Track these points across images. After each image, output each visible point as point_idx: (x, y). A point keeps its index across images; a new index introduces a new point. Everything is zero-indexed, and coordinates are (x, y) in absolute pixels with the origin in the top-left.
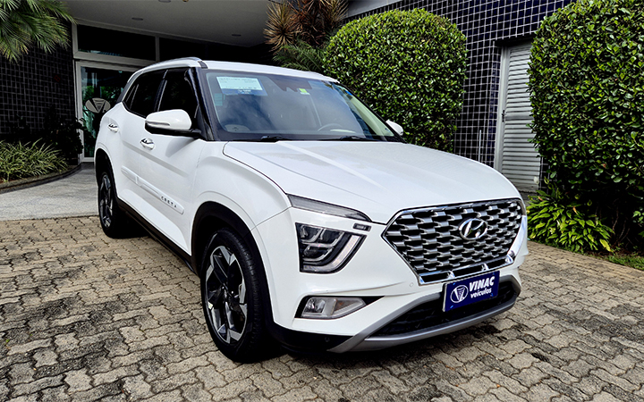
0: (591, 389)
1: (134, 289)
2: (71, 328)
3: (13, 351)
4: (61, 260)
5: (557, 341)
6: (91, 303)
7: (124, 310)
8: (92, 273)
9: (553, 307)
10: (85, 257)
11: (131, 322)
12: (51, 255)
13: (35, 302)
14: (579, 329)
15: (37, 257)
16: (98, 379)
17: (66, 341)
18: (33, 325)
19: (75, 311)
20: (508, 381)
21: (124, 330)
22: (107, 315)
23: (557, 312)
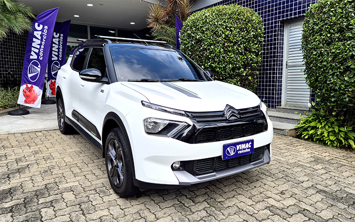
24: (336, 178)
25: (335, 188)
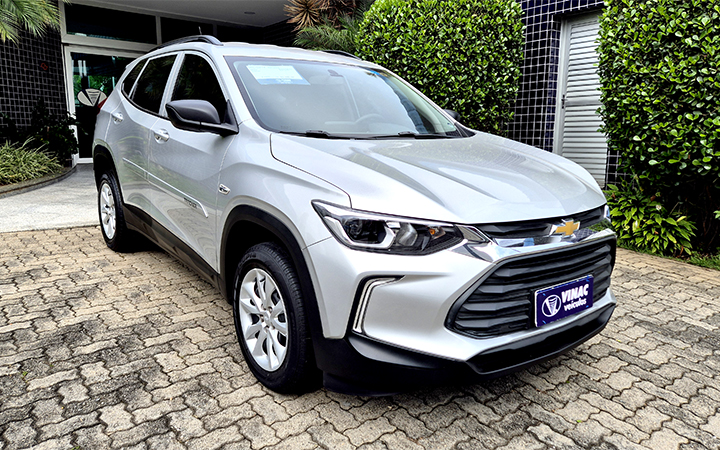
0: (704, 411)
1: (163, 309)
2: (98, 356)
3: (34, 385)
4: (73, 278)
5: (656, 357)
6: (115, 326)
7: (156, 333)
8: (111, 291)
9: (642, 318)
10: (99, 272)
11: (166, 347)
12: (59, 272)
13: (50, 326)
14: (677, 342)
15: (44, 274)
16: (140, 416)
17: (94, 372)
18: (53, 353)
19: (99, 336)
20: (609, 405)
21: (161, 358)
22: (137, 340)
23: (648, 323)
24: (664, 302)
25: (664, 318)
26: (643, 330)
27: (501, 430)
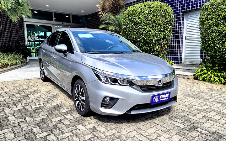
3: (53, 120)
9: (219, 101)
13: (49, 105)
16: (87, 127)
17: (69, 117)
18: (54, 112)
20: (215, 123)
26: (220, 105)
27: (188, 130)
